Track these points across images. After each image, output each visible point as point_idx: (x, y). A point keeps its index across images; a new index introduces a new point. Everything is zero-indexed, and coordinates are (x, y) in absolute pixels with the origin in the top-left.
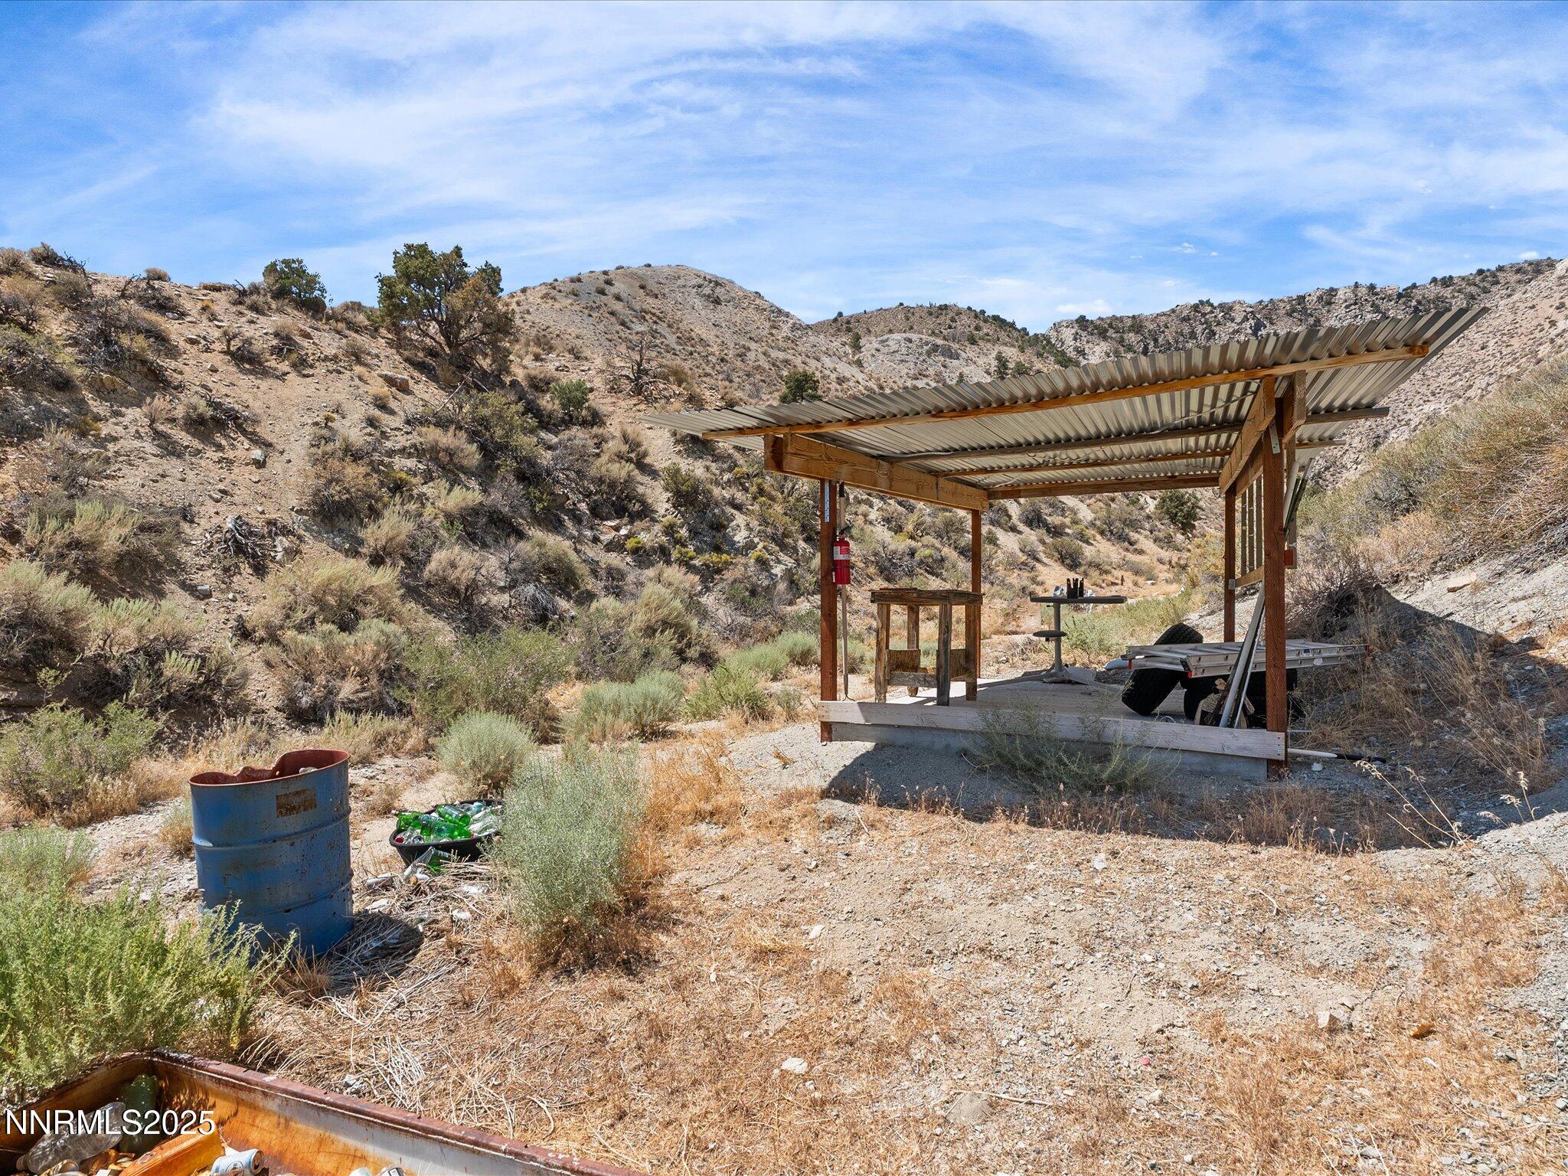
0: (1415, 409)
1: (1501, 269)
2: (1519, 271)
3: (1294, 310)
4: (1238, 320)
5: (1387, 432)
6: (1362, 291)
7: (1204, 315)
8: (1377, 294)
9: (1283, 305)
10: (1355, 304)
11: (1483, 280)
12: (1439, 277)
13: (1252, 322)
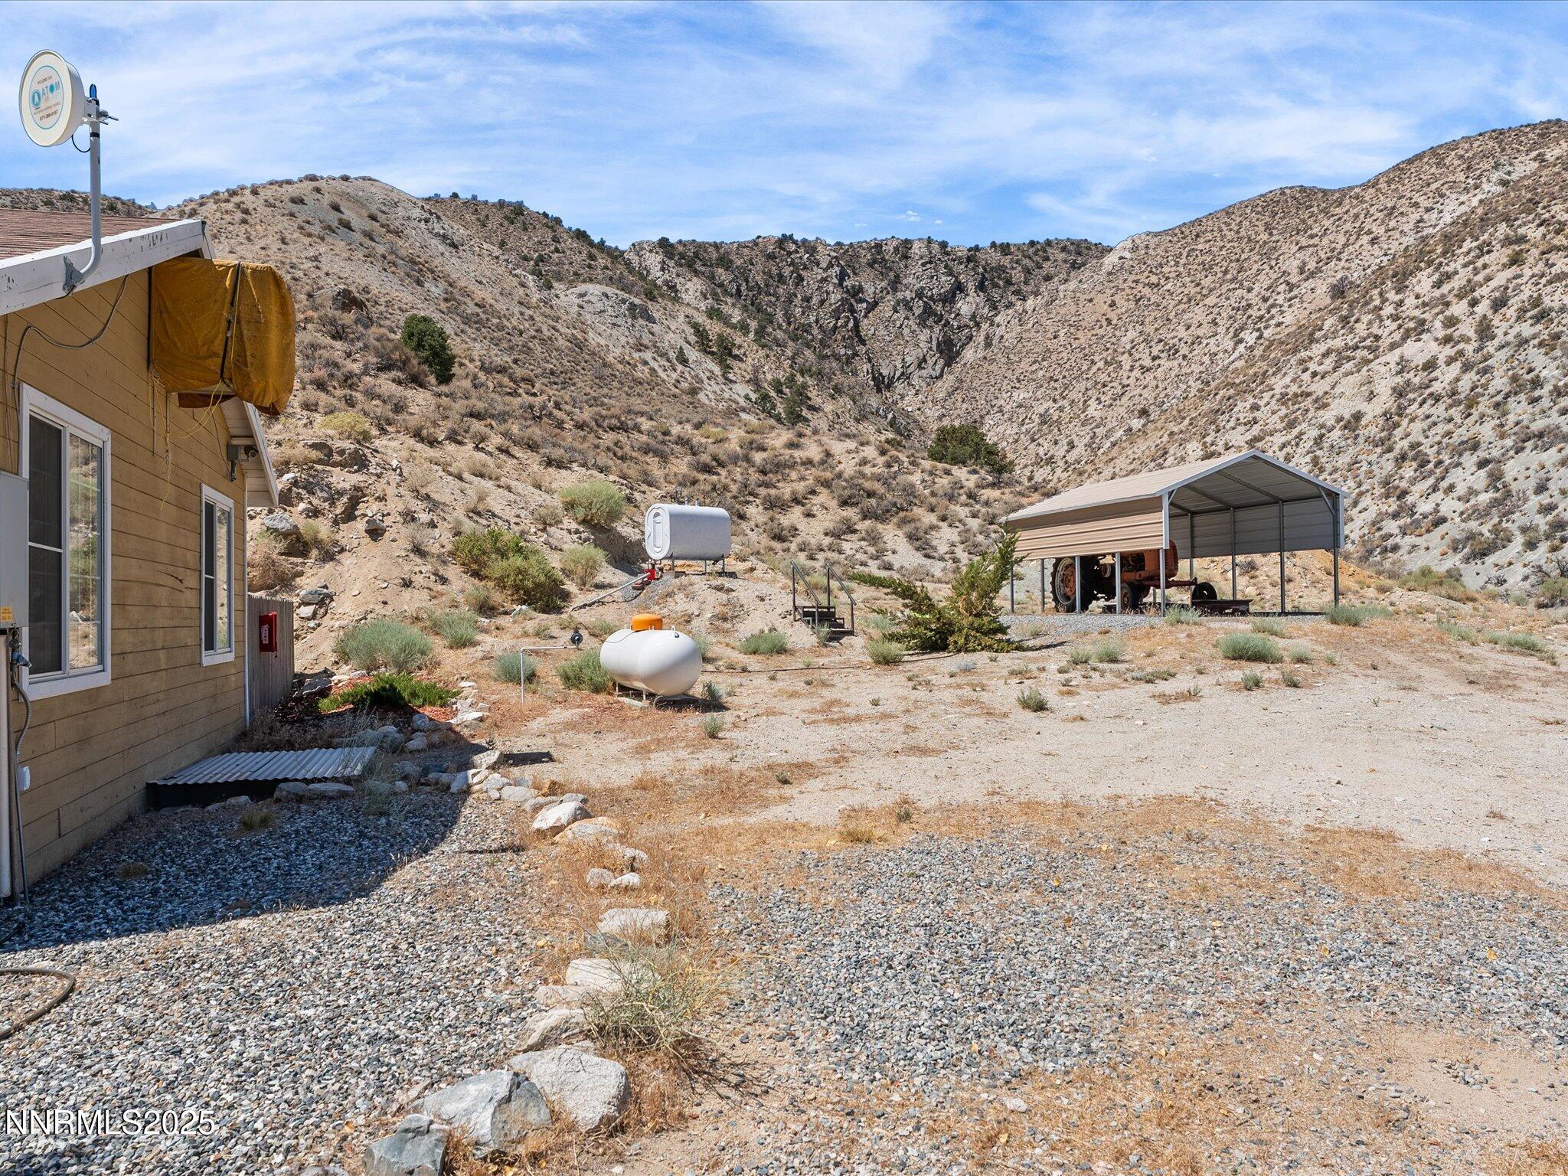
0: (1005, 395)
1: (1049, 243)
2: (1064, 249)
3: (875, 261)
4: (824, 265)
5: (982, 417)
6: (936, 248)
7: (789, 253)
8: (947, 254)
9: (863, 252)
10: (930, 262)
11: (1036, 253)
12: (998, 242)
13: (837, 269)
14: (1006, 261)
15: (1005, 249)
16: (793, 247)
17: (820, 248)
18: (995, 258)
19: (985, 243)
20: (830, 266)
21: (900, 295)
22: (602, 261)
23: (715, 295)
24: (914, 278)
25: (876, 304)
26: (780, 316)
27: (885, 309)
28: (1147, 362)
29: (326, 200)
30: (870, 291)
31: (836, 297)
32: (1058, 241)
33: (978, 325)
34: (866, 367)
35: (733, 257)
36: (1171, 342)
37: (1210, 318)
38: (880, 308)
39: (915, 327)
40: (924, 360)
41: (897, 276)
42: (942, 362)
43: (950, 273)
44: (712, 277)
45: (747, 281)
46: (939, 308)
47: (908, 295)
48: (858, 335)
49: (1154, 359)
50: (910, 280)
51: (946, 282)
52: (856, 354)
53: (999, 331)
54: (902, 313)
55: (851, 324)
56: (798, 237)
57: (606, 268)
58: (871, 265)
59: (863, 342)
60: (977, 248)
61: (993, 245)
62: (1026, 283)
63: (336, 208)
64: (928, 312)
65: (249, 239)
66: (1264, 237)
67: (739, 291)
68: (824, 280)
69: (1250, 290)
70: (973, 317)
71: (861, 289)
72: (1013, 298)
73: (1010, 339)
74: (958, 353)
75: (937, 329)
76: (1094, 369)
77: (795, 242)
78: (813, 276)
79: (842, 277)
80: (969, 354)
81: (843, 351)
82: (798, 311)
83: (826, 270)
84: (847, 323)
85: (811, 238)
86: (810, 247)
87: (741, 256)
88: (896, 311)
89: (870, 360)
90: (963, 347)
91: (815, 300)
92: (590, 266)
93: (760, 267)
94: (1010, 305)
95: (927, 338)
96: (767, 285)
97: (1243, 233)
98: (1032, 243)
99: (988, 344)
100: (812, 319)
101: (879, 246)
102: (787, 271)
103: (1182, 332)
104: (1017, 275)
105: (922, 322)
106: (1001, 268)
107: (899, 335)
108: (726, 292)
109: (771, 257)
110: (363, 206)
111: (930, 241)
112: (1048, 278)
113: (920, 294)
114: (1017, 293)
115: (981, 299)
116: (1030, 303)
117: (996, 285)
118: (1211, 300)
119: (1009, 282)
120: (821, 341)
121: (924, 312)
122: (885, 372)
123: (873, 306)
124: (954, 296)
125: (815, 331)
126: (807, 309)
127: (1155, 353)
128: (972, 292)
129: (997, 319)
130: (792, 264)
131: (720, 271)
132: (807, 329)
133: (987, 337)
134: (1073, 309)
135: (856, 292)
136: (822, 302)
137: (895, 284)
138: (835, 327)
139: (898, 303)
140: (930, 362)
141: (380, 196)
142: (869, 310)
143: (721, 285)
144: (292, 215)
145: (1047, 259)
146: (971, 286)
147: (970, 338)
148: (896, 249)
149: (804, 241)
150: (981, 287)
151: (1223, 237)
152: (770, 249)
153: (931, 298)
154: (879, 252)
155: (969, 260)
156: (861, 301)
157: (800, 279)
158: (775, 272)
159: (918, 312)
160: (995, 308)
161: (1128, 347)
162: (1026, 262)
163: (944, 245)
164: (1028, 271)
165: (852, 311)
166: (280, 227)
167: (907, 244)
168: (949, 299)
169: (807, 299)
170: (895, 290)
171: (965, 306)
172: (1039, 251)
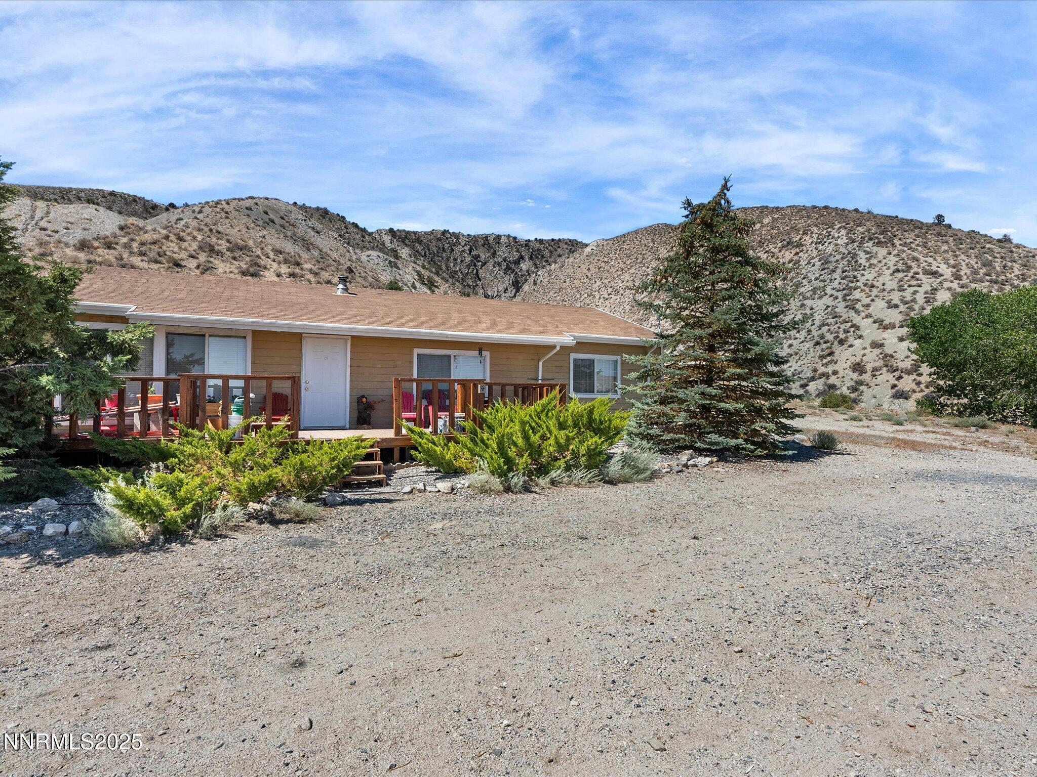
14: (542, 247)
15: (541, 241)
16: (449, 236)
17: (461, 237)
18: (537, 245)
19: (532, 238)
20: (466, 245)
21: (496, 260)
22: (368, 239)
23: (415, 256)
24: (502, 252)
25: (485, 263)
26: (443, 266)
27: (490, 266)
28: (606, 296)
29: (261, 209)
30: (483, 257)
31: (468, 259)
32: (564, 240)
33: (529, 274)
34: (482, 291)
35: (423, 239)
36: (616, 288)
37: (632, 278)
38: (487, 265)
39: (503, 274)
40: (507, 289)
41: (495, 251)
42: (514, 290)
43: (518, 251)
44: (413, 248)
45: (429, 250)
46: (513, 266)
47: (500, 260)
48: (478, 277)
49: (609, 295)
50: (500, 253)
51: (516, 255)
52: (477, 285)
53: (540, 278)
54: (497, 268)
55: (475, 272)
56: (451, 231)
57: (370, 242)
58: (483, 245)
59: (480, 280)
60: (529, 241)
61: (536, 239)
62: (550, 257)
63: (266, 213)
64: (508, 268)
65: (231, 226)
66: (651, 244)
67: (425, 254)
68: (463, 251)
69: (648, 268)
70: (528, 271)
71: (479, 256)
72: (545, 264)
73: (545, 282)
74: (521, 287)
75: (512, 276)
76: (583, 297)
77: (450, 233)
78: (458, 250)
79: (471, 250)
80: (526, 288)
81: (471, 284)
82: (452, 265)
83: (463, 247)
84: (473, 271)
85: (457, 231)
86: (457, 236)
87: (426, 238)
88: (494, 267)
89: (483, 288)
90: (523, 284)
91: (459, 260)
92: (363, 241)
93: (434, 244)
94: (543, 267)
95: (507, 280)
96: (438, 252)
97: (643, 242)
98: (553, 240)
99: (535, 283)
100: (458, 268)
101: (486, 237)
102: (446, 246)
103: (620, 284)
104: (547, 254)
105: (506, 273)
106: (539, 250)
107: (496, 278)
108: (420, 255)
109: (439, 239)
110: (277, 212)
111: (509, 236)
112: (560, 256)
113: (505, 260)
114: (546, 261)
115: (531, 263)
116: (553, 267)
117: (538, 258)
118: (632, 271)
119: (543, 257)
120: (462, 279)
121: (507, 268)
122: (490, 294)
123: (484, 264)
124: (519, 261)
125: (459, 274)
126: (455, 264)
127: (609, 292)
128: (527, 260)
129: (539, 273)
130: (449, 243)
131: (417, 245)
132: (456, 272)
133: (534, 281)
134: (572, 271)
135: (477, 257)
136: (462, 261)
137: (494, 254)
138: (468, 273)
139: (495, 263)
140: (509, 290)
141: (283, 208)
142: (482, 266)
143: (417, 251)
144: (248, 215)
145: (559, 247)
146: (527, 258)
147: (526, 280)
148: (494, 239)
149: (454, 233)
150: (531, 258)
151: (634, 243)
152: (439, 236)
153: (510, 262)
154: (487, 240)
155: (526, 245)
156: (479, 261)
157: (452, 250)
158: (441, 246)
159: (504, 268)
160: (537, 268)
161: (597, 289)
162: (550, 248)
163: (515, 238)
164: (551, 252)
165: (475, 265)
166: (244, 221)
167: (499, 237)
168: (517, 262)
169: (455, 260)
170: (494, 257)
171: (524, 266)
172: (555, 243)
